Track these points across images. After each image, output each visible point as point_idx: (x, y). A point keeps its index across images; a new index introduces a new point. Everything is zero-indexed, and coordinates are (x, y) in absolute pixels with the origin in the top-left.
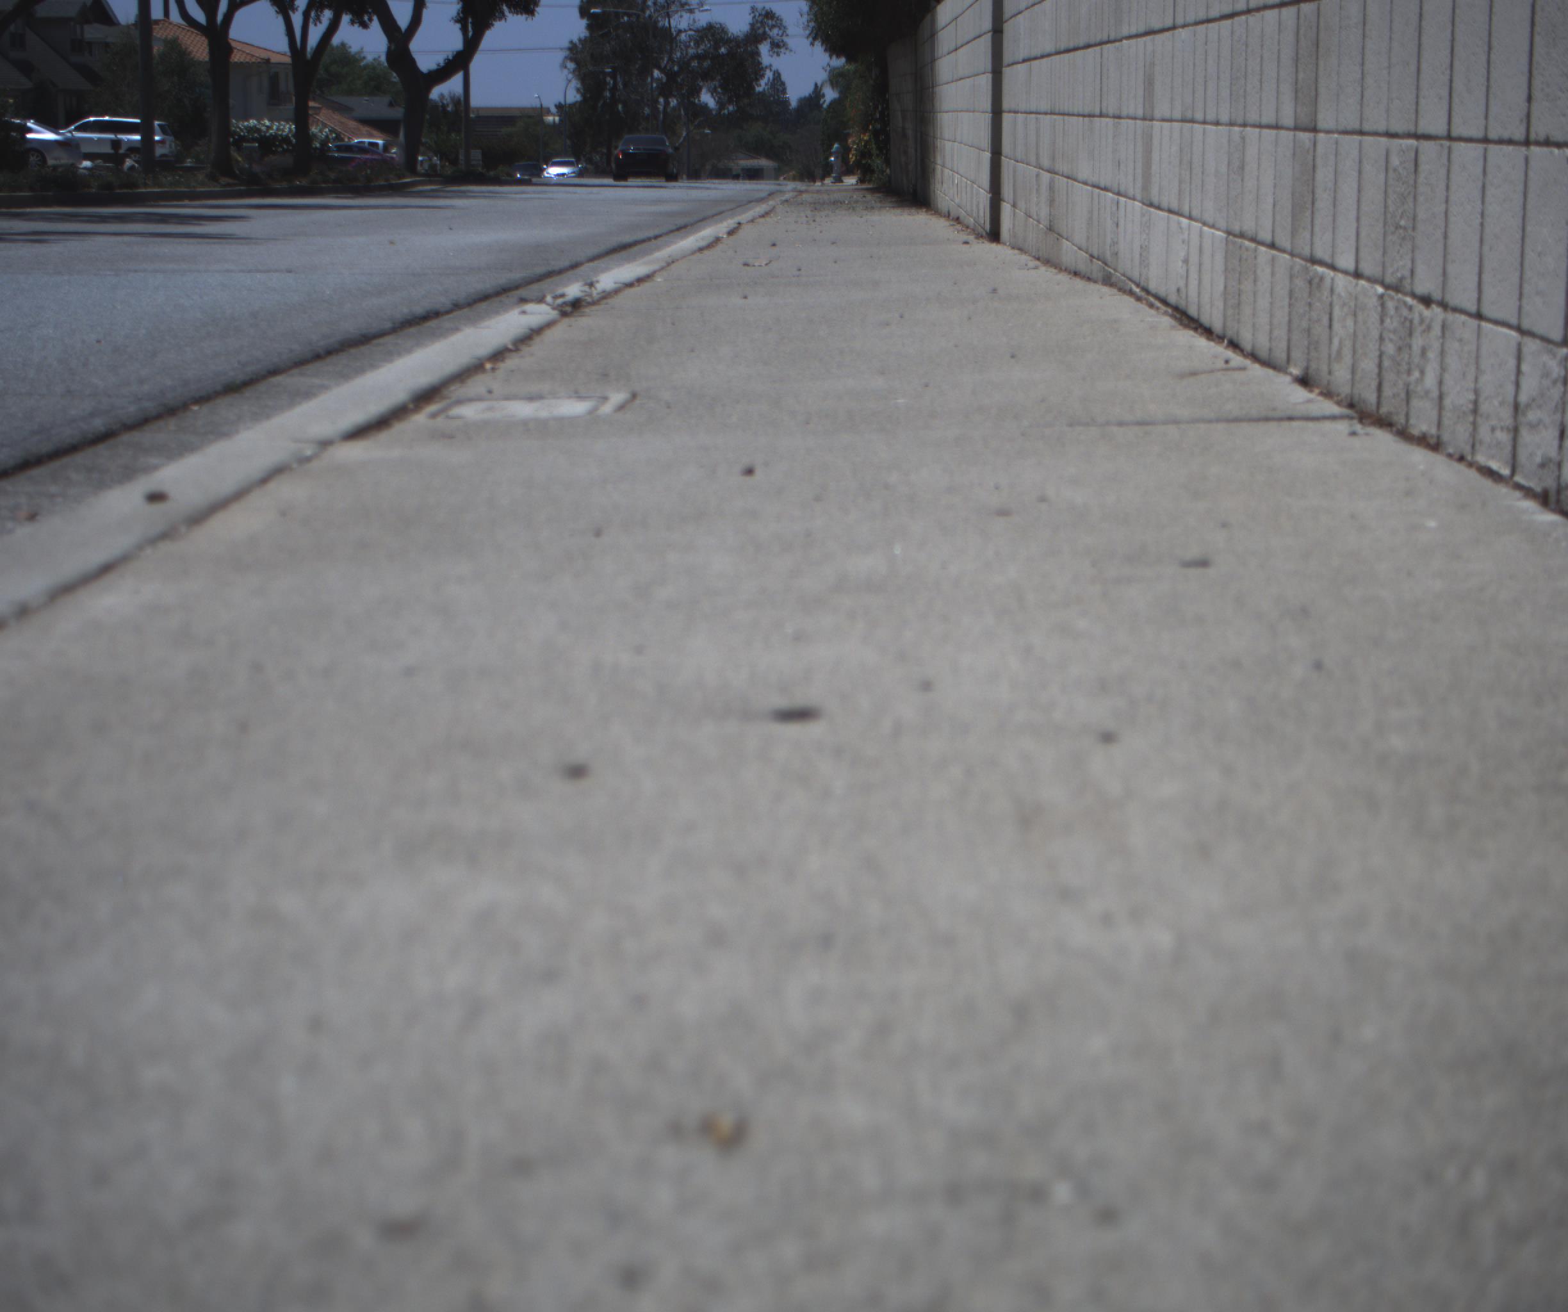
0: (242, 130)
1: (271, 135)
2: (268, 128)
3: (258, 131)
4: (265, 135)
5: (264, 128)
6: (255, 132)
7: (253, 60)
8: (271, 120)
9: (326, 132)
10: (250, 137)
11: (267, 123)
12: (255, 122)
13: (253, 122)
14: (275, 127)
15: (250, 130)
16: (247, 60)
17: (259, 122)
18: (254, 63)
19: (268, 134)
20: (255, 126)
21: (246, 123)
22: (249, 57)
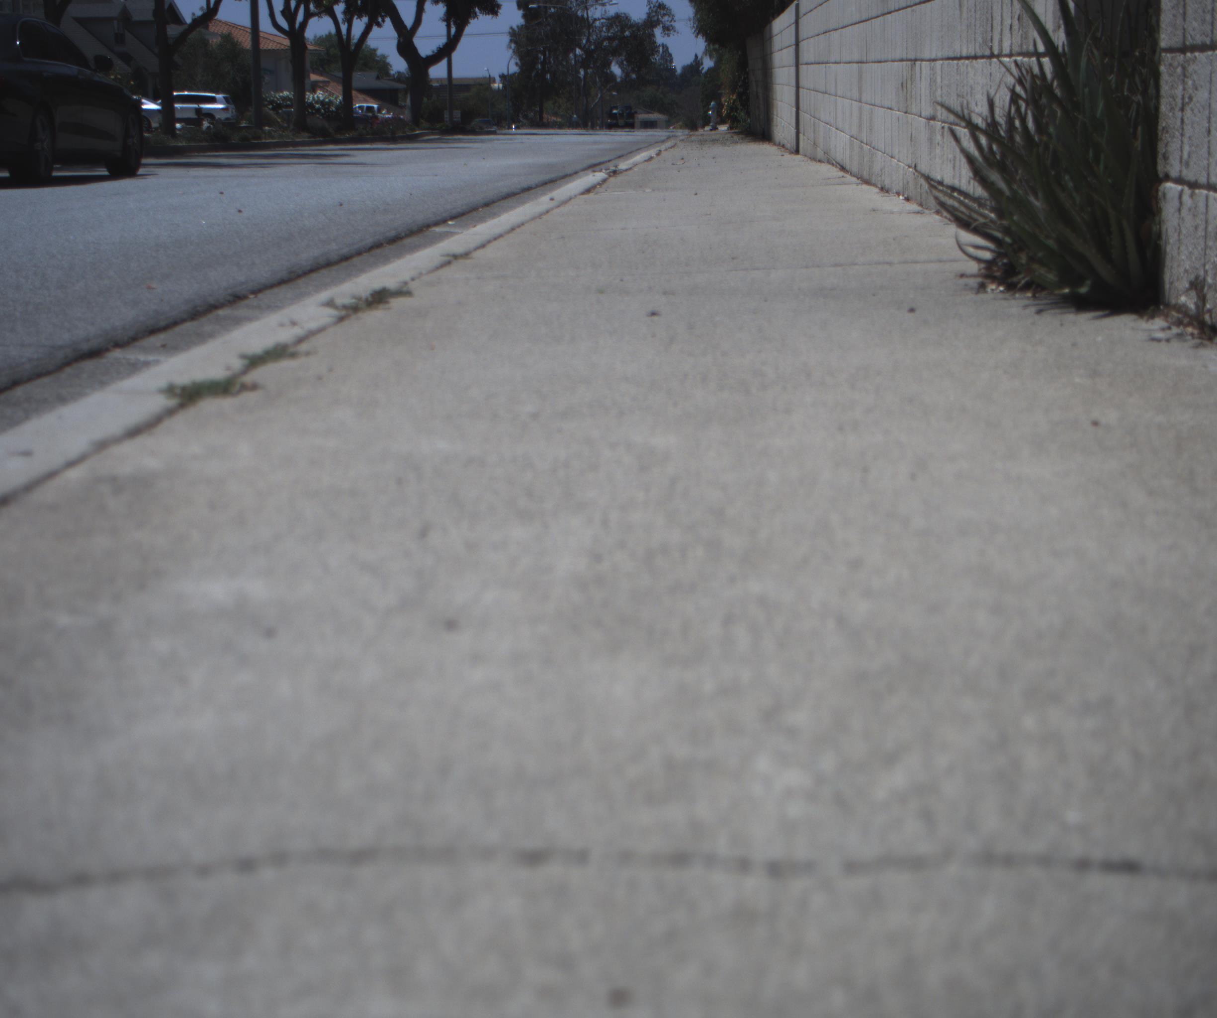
7: (282, 47)
12: (288, 93)
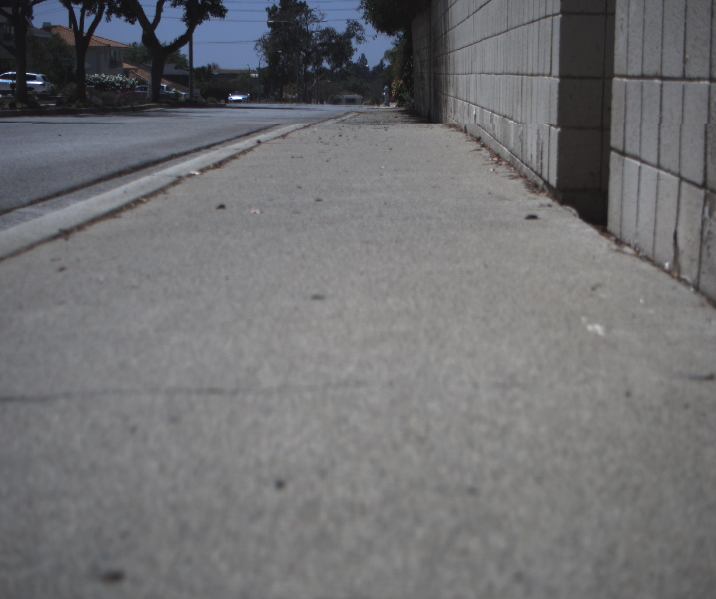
0: (91, 79)
1: (106, 81)
2: (104, 78)
3: (99, 80)
4: (102, 82)
5: (102, 78)
6: (97, 80)
8: (106, 75)
9: (133, 80)
10: (95, 83)
11: (104, 76)
13: (96, 75)
14: (107, 78)
15: (95, 79)
16: (99, 45)
17: (100, 75)
18: (102, 46)
19: (104, 81)
20: (97, 77)
21: (93, 76)
22: (100, 44)
